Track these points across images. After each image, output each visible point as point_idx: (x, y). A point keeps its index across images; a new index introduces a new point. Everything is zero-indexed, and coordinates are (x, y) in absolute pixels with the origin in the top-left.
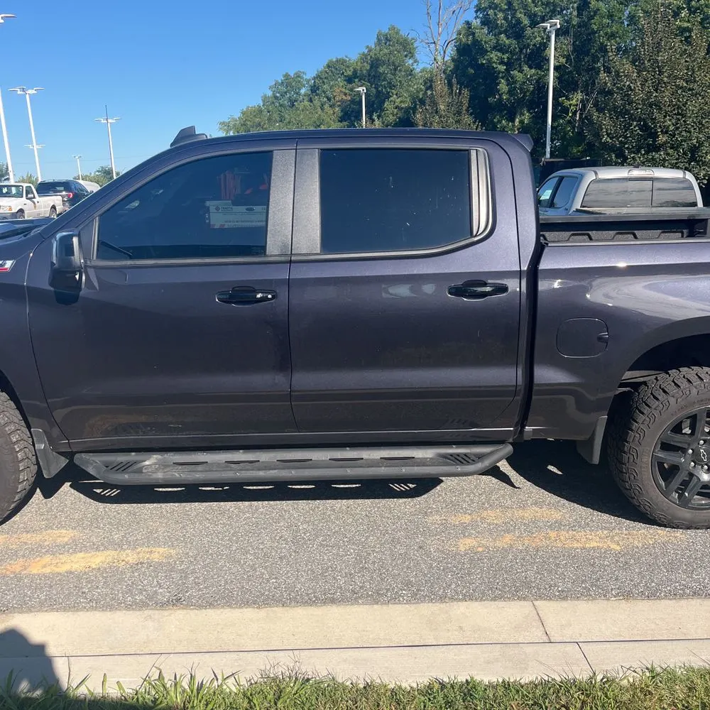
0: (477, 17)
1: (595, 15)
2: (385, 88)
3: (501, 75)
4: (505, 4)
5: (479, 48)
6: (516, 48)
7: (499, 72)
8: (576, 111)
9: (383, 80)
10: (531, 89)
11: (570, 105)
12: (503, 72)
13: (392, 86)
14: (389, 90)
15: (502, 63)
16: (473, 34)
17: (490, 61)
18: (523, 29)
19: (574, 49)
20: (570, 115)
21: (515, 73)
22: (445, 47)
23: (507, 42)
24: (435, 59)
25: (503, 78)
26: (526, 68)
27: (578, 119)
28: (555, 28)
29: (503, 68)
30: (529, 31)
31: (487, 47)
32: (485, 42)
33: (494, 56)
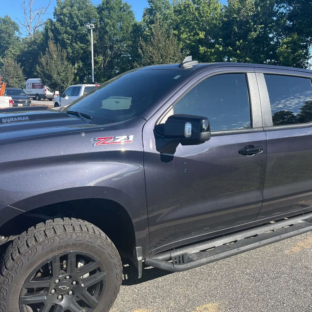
0: (55, 18)
1: (107, 25)
2: (5, 44)
3: (68, 45)
4: (68, 14)
5: (57, 32)
6: (74, 34)
7: (67, 43)
8: (101, 64)
9: (3, 41)
10: (82, 52)
11: (99, 61)
12: (69, 44)
13: (9, 44)
14: (7, 45)
15: (68, 39)
16: (54, 25)
17: (63, 38)
18: (77, 26)
19: (99, 38)
20: (99, 65)
21: (74, 44)
22: (34, 29)
23: (70, 30)
24: (29, 34)
25: (69, 46)
26: (79, 43)
27: (102, 67)
28: (92, 28)
29: (69, 42)
30: (80, 28)
31: (62, 32)
32: (60, 29)
33: (65, 36)
